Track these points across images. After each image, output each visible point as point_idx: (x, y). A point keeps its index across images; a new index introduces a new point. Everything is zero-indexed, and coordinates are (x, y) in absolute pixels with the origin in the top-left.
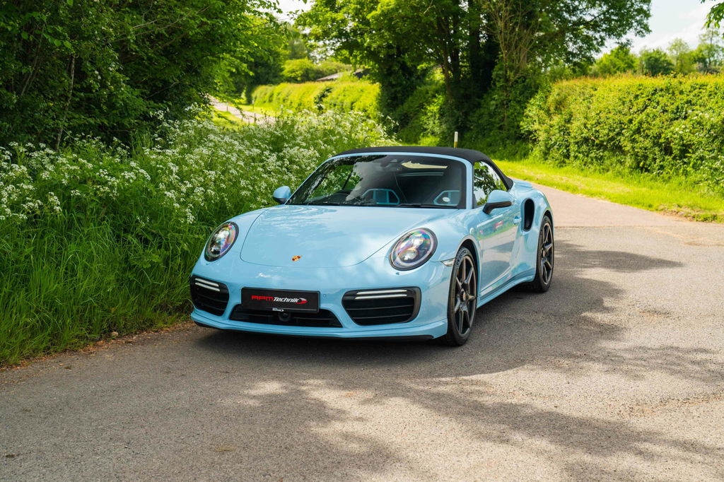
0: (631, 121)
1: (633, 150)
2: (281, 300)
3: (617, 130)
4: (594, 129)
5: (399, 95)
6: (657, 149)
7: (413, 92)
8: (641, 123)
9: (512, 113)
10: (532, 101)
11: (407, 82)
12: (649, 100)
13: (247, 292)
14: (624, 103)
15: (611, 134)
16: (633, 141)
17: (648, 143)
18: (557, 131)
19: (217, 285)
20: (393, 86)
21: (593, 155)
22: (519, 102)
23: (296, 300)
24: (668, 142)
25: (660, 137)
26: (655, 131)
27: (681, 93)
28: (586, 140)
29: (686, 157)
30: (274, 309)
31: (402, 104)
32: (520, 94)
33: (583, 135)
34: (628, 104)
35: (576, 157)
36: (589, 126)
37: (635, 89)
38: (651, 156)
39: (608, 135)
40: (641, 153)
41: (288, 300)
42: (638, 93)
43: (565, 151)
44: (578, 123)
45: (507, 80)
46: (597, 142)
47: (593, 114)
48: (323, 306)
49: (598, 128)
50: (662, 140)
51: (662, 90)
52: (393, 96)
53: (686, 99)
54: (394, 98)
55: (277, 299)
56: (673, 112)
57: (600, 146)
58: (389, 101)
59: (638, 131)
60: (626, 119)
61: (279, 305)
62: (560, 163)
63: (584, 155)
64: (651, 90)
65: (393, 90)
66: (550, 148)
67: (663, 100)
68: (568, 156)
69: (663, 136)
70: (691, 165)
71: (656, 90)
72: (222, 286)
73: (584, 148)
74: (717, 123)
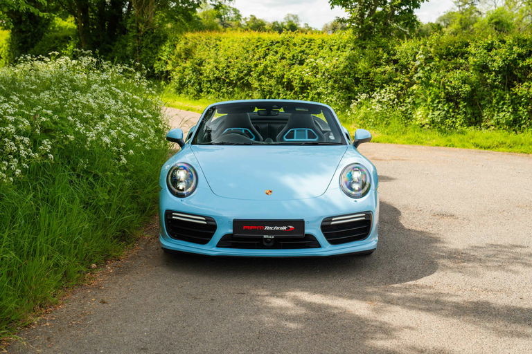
0: (256, 65)
1: (261, 87)
2: (271, 228)
3: (245, 72)
4: (225, 71)
5: (29, 40)
6: (280, 86)
7: (41, 37)
8: (266, 67)
9: (145, 58)
10: (163, 48)
11: (35, 30)
12: (268, 49)
13: (237, 224)
14: (248, 52)
15: (241, 75)
16: (260, 80)
17: (272, 82)
18: (191, 72)
19: (204, 219)
20: (23, 32)
21: (224, 90)
22: (151, 49)
23: (285, 228)
24: (290, 82)
25: (283, 77)
26: (277, 73)
27: (295, 45)
28: (218, 79)
29: (305, 93)
30: (265, 237)
31: (33, 47)
32: (151, 43)
33: (215, 75)
34: (251, 53)
35: (208, 92)
36: (221, 69)
37: (255, 41)
38: (276, 91)
39: (237, 75)
40: (267, 88)
41: (278, 228)
42: (259, 44)
43: (198, 87)
44: (210, 67)
45: (139, 31)
46: (227, 80)
47: (222, 59)
48: (307, 231)
49: (228, 70)
50: (285, 80)
51: (278, 42)
52: (23, 40)
53: (299, 49)
54: (25, 42)
55: (267, 228)
56: (290, 59)
57: (230, 84)
58: (21, 44)
59: (262, 73)
60: (252, 64)
61: (269, 232)
62: (194, 96)
63: (216, 90)
64: (269, 43)
65: (23, 36)
66: (184, 85)
67: (281, 50)
68: (201, 91)
69: (285, 76)
70: (310, 98)
71: (272, 42)
72: (208, 219)
73: (216, 85)
74: (330, 67)
